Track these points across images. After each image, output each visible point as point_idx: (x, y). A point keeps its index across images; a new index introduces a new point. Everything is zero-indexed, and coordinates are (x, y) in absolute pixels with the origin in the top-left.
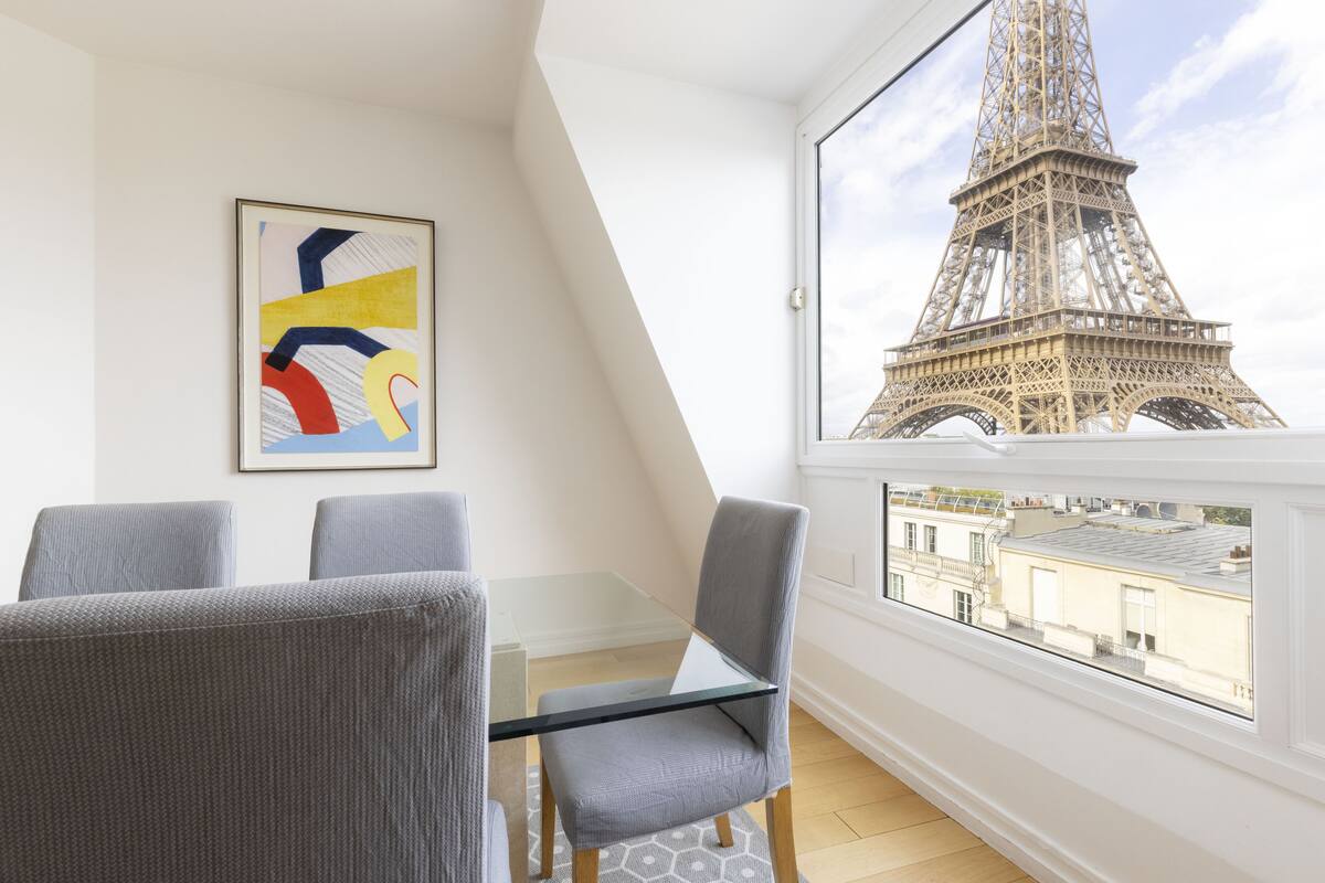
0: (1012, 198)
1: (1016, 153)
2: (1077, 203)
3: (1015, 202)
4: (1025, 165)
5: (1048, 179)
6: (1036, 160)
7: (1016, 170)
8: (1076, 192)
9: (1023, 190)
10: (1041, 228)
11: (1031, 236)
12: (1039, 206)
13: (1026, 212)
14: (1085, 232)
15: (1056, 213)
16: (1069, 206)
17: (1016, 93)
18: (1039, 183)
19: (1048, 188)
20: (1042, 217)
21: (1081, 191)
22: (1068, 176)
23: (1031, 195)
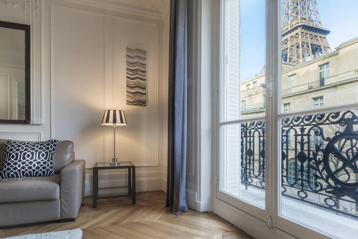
0: (288, 41)
1: (289, 27)
2: (310, 42)
3: (289, 43)
4: (293, 30)
5: (300, 35)
6: (296, 28)
7: (289, 32)
8: (309, 39)
9: (291, 39)
10: (297, 50)
11: (294, 53)
12: (297, 43)
13: (292, 46)
14: (312, 54)
15: (303, 46)
16: (307, 43)
17: (290, 8)
18: (297, 36)
19: (300, 37)
20: (298, 47)
21: (311, 39)
22: (307, 34)
23: (294, 40)
